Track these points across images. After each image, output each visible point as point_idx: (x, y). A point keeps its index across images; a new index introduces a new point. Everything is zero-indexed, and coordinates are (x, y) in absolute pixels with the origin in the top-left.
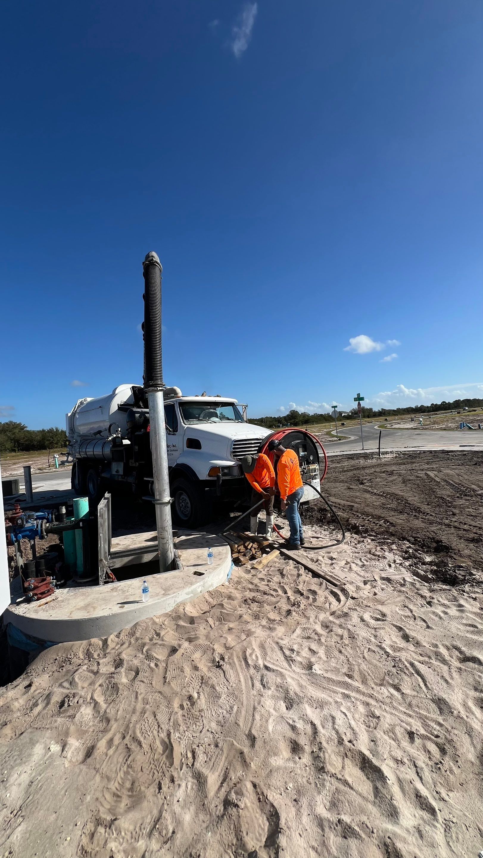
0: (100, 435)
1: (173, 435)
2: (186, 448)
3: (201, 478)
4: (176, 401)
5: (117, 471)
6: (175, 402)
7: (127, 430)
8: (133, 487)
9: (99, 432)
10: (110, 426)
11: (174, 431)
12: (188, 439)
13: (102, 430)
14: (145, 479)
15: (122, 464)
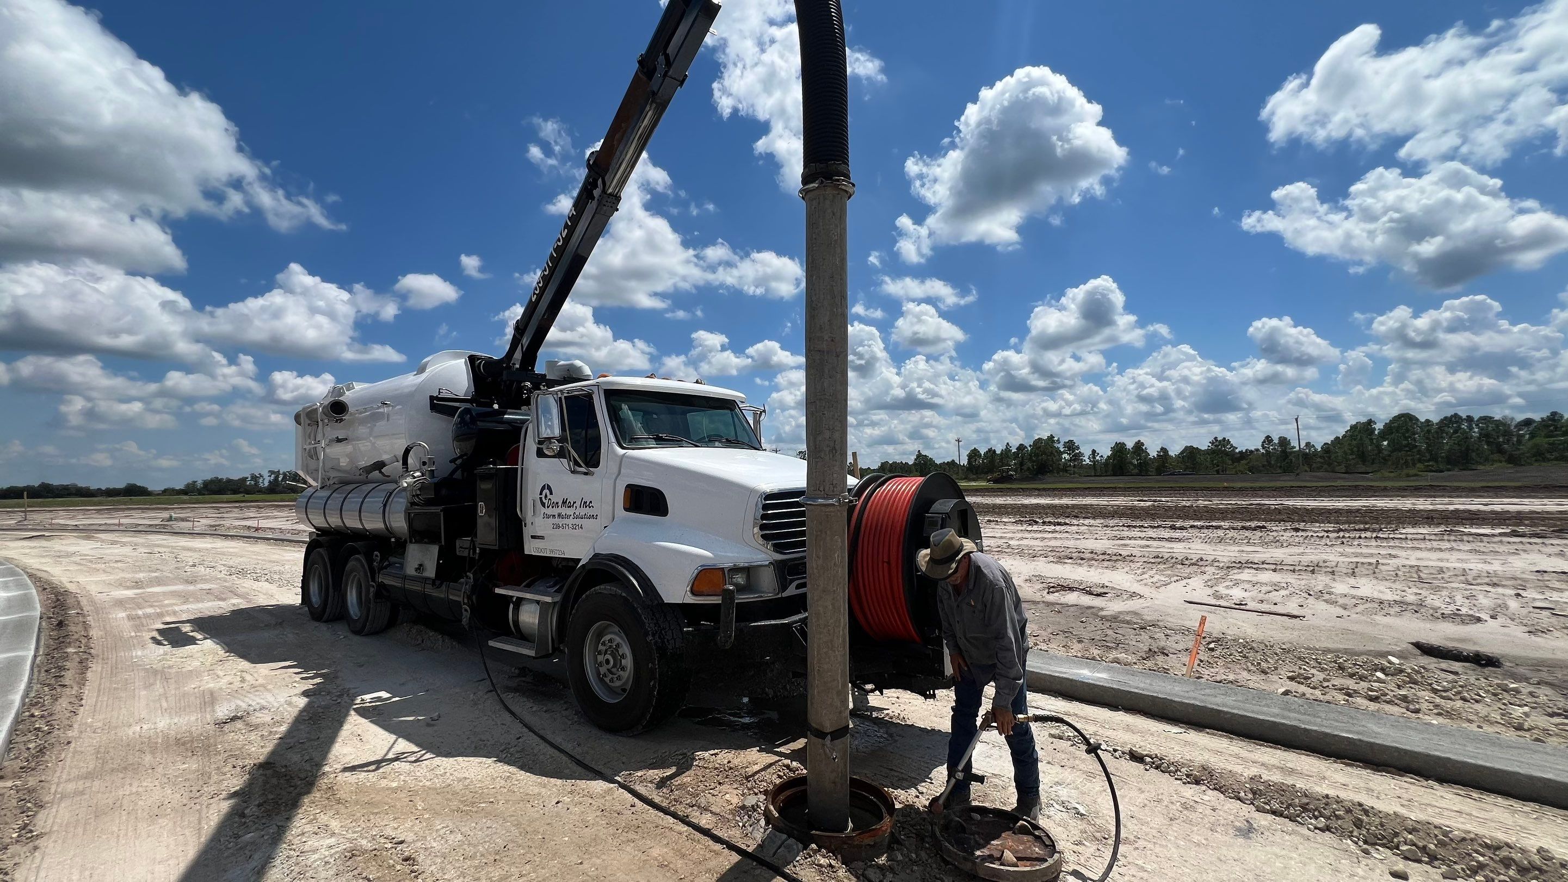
0: (381, 472)
1: (586, 474)
2: (621, 512)
3: (668, 599)
4: (598, 385)
5: (420, 568)
6: (595, 389)
7: (451, 462)
8: (464, 613)
9: (380, 465)
10: (407, 452)
11: (588, 464)
12: (629, 486)
13: (387, 462)
14: (498, 591)
15: (435, 550)
